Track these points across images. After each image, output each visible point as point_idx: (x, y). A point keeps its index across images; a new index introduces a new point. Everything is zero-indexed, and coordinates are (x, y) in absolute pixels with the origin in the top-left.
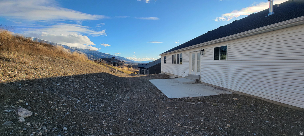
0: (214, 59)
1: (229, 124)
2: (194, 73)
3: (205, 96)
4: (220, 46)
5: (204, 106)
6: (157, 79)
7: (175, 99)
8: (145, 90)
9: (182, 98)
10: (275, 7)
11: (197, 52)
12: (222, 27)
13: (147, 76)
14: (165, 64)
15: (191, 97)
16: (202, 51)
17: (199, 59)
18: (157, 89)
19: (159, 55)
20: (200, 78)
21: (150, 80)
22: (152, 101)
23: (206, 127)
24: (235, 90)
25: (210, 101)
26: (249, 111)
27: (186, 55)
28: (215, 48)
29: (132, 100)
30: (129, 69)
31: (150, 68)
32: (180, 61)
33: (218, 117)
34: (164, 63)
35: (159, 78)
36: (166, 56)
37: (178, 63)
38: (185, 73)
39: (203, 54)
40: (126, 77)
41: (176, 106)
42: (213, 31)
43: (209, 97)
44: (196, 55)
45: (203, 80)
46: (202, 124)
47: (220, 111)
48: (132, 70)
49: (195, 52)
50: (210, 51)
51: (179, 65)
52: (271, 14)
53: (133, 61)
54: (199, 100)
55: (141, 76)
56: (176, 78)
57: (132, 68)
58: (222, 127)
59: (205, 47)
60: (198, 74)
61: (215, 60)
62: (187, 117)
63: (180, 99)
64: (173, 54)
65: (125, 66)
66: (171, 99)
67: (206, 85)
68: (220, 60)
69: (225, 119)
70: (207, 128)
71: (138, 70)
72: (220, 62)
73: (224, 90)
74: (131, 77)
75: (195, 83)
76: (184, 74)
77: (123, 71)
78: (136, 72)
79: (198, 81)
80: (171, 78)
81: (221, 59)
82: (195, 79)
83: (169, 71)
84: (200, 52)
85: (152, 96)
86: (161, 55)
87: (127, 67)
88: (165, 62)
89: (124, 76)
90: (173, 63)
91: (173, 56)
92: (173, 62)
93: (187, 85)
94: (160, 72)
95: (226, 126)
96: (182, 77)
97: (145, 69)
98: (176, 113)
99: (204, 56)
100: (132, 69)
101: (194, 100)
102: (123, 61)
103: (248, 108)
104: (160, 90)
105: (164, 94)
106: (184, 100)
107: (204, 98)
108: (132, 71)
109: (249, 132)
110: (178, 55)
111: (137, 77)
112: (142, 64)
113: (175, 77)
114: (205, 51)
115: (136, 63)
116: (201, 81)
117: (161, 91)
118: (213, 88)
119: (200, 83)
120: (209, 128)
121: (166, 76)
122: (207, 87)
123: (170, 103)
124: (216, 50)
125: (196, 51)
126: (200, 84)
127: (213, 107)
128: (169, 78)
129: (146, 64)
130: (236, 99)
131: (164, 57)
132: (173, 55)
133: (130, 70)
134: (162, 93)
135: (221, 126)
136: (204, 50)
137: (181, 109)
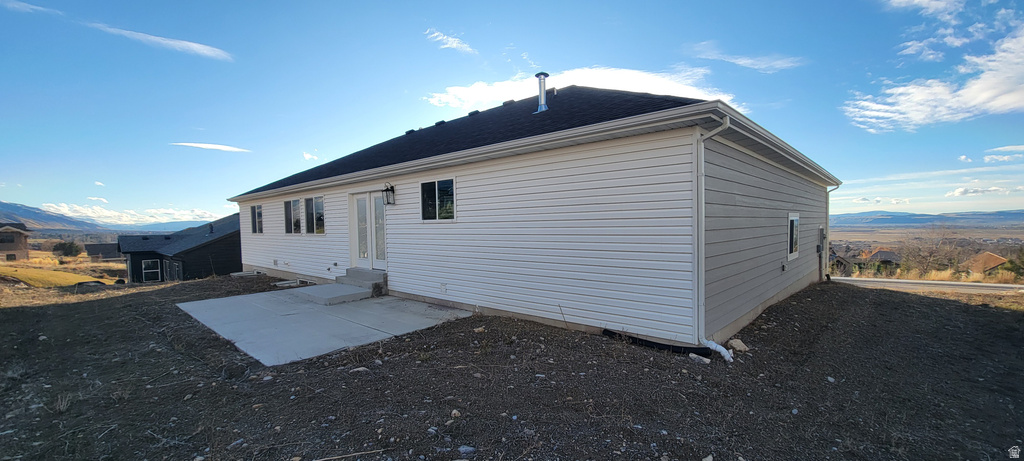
0: (424, 218)
1: (456, 408)
2: (366, 265)
3: (398, 334)
4: (436, 178)
5: (392, 369)
6: (218, 296)
7: (293, 364)
8: (153, 350)
9: (319, 358)
10: (550, 93)
11: (374, 195)
12: (443, 122)
13: (173, 289)
14: (258, 235)
15: (351, 345)
16: (387, 190)
17: (379, 217)
18: (217, 338)
19: (232, 200)
20: (385, 277)
21: (184, 306)
22: (183, 393)
23: (392, 439)
24: (479, 303)
25: (414, 349)
26: (507, 356)
27: (338, 204)
28: (423, 185)
29: (61, 413)
30: (62, 263)
31: (187, 252)
32: (316, 223)
33: (429, 395)
34: (254, 231)
35: (229, 293)
36: (260, 207)
37: (310, 230)
38: (336, 264)
39: (391, 201)
40: (38, 302)
41: (294, 393)
42: (421, 130)
43: (410, 335)
44: (371, 202)
45: (396, 284)
46: (380, 431)
47: (437, 373)
48: (82, 265)
49: (366, 192)
50: (410, 193)
51: (315, 237)
52: (544, 109)
53: (93, 225)
54: (380, 351)
55: (133, 291)
56: (304, 284)
57: (85, 254)
58: (438, 425)
59: (398, 178)
60: (379, 265)
61: (426, 221)
62: (331, 421)
63: (309, 364)
64: (291, 199)
65: (38, 247)
66: (275, 368)
67: (403, 300)
68: (437, 220)
69: (450, 394)
70: (395, 441)
71: (122, 266)
72: (437, 225)
73: (454, 308)
74: (72, 299)
75: (372, 297)
76: (333, 268)
77: (21, 273)
78: (112, 273)
79: (380, 290)
80: (283, 288)
81: (440, 218)
82: (370, 283)
83: (275, 263)
84: (380, 194)
85: (187, 372)
86: (239, 199)
87: (50, 254)
88: (257, 228)
89: (16, 302)
90: (288, 230)
91: (287, 205)
92: (292, 226)
93: (342, 305)
94: (239, 268)
95: (449, 416)
96: (325, 281)
97: (161, 257)
98: (291, 419)
99: (396, 207)
100: (84, 260)
101: (364, 354)
102: (22, 226)
103: (506, 348)
104: (228, 342)
105: (246, 355)
106: (326, 364)
107: (398, 344)
108: (84, 271)
109: (504, 414)
110: (309, 202)
111: (108, 300)
112: (145, 238)
113: (302, 282)
114: (396, 192)
115: (111, 232)
116: (390, 288)
117: (233, 344)
118: (425, 306)
119: (387, 294)
120: (402, 437)
121: (264, 283)
122: (408, 304)
123: (272, 383)
124: (428, 189)
125: (370, 192)
126: (386, 299)
127: (419, 366)
128: (275, 288)
129: (167, 238)
130: (481, 329)
131: (253, 209)
132: (287, 200)
133: (72, 266)
134: (237, 350)
135: (437, 419)
136: (392, 187)
137: (310, 399)
